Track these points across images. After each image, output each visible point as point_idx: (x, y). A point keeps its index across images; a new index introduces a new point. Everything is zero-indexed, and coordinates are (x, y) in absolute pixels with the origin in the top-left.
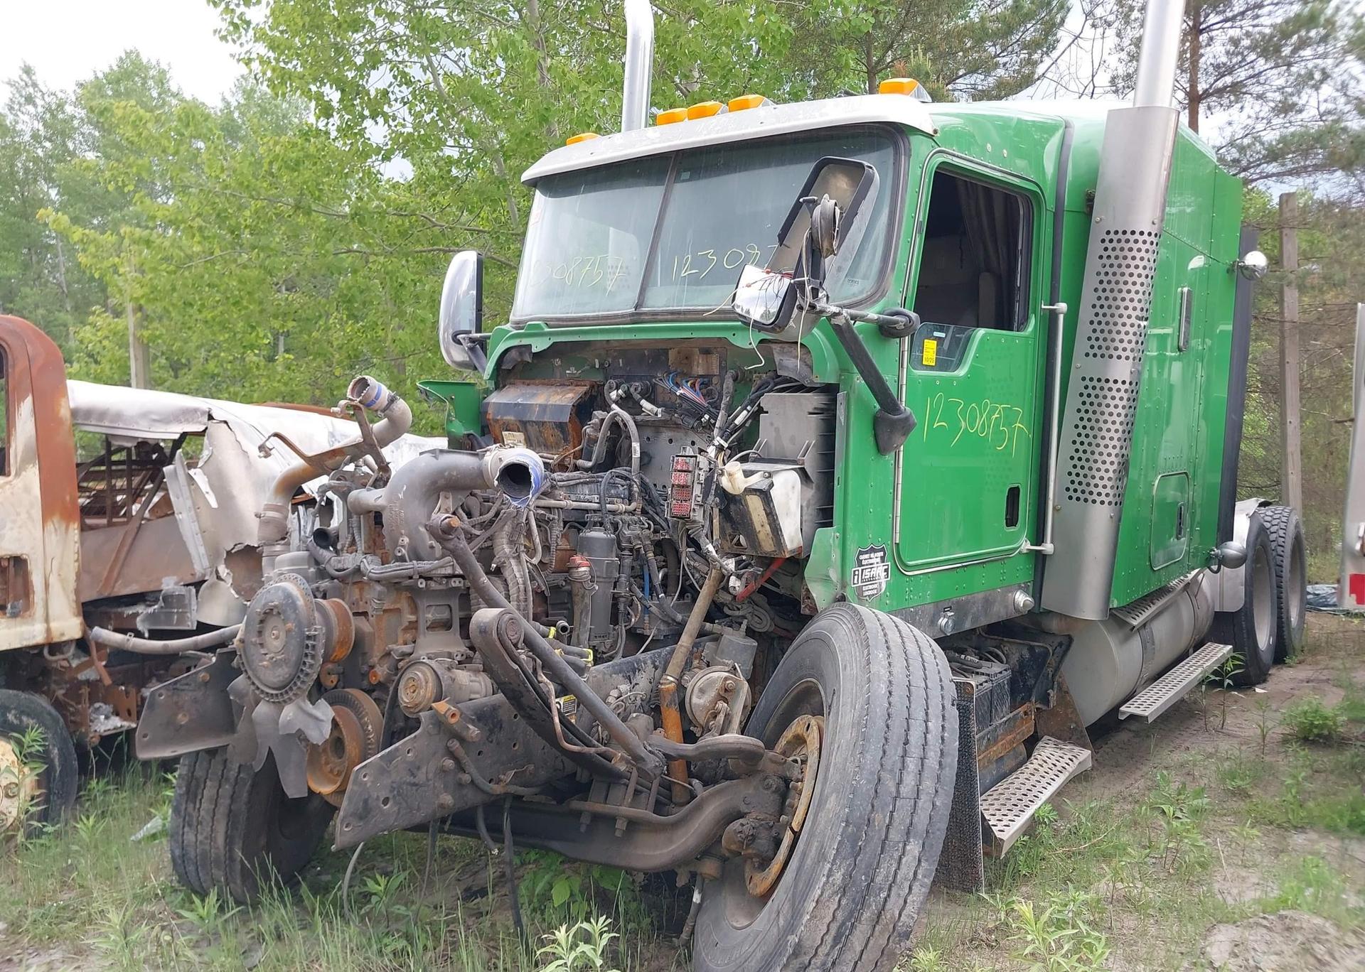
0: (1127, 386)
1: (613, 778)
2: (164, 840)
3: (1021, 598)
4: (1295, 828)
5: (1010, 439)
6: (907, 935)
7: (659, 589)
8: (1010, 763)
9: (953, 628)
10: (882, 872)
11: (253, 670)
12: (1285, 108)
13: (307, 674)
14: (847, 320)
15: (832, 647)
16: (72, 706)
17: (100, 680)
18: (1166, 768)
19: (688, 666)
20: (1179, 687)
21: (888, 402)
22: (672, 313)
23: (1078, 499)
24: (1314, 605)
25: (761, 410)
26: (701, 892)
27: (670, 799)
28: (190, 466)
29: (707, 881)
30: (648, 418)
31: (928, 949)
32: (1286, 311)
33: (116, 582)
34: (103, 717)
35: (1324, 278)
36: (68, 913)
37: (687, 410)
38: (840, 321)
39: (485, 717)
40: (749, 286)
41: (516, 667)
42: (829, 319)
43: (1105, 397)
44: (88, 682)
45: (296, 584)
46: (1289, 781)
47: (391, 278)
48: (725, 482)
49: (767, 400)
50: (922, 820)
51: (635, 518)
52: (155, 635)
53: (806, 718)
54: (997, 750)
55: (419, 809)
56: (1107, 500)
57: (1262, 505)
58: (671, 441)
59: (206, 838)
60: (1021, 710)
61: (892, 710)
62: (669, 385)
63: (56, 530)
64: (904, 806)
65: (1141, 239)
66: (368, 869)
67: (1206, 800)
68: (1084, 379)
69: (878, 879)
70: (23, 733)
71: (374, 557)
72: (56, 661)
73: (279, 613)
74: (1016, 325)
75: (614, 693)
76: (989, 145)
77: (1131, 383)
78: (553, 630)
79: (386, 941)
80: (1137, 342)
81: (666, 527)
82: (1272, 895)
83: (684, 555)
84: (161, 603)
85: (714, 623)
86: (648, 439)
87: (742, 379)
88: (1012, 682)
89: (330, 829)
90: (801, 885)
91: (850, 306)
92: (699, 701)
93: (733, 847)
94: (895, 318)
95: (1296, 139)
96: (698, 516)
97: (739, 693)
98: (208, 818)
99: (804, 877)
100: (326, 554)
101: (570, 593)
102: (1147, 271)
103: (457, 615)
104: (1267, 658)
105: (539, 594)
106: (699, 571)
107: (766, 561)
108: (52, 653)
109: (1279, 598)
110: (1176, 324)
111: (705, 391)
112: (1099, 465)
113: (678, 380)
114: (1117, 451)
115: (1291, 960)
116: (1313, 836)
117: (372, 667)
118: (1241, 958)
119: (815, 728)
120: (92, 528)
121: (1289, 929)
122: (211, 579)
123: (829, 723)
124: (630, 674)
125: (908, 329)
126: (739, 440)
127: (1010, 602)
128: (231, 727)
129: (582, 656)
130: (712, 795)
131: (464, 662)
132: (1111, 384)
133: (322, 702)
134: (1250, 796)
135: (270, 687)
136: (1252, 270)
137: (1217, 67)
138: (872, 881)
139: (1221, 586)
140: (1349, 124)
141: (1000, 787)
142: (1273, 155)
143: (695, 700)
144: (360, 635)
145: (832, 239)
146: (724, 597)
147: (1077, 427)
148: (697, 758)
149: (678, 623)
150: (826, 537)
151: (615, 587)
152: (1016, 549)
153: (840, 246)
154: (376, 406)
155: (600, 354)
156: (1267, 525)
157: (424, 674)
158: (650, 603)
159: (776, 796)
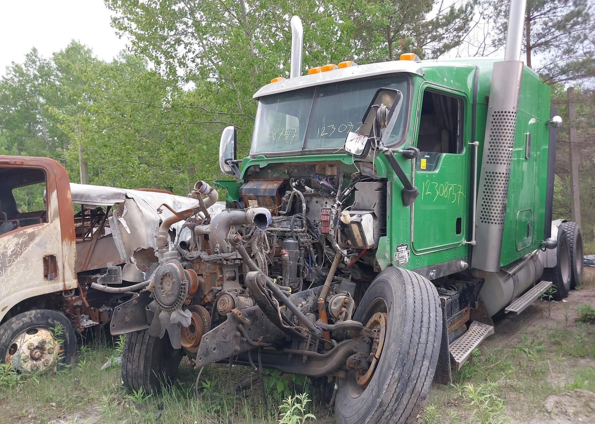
0: (505, 175)
1: (301, 339)
2: (118, 369)
3: (463, 263)
4: (581, 357)
5: (457, 198)
6: (424, 398)
7: (316, 263)
8: (460, 332)
9: (436, 277)
10: (414, 372)
11: (159, 299)
12: (568, 51)
13: (182, 299)
14: (391, 153)
15: (389, 285)
16: (73, 316)
17: (84, 305)
18: (525, 334)
19: (328, 294)
20: (530, 300)
21: (408, 185)
22: (318, 151)
23: (486, 222)
24: (588, 264)
25: (355, 189)
26: (338, 384)
27: (323, 347)
28: (118, 217)
29: (340, 380)
30: (308, 193)
32: (571, 137)
33: (88, 265)
34: (85, 320)
35: (588, 124)
36: (79, 399)
37: (324, 190)
38: (388, 153)
39: (251, 315)
40: (351, 141)
41: (264, 294)
42: (384, 152)
43: (496, 180)
44: (79, 306)
45: (176, 264)
46: (578, 337)
48: (342, 219)
49: (358, 185)
50: (429, 352)
51: (304, 234)
53: (379, 313)
54: (455, 326)
55: (227, 352)
56: (497, 222)
57: (563, 222)
58: (317, 202)
59: (136, 367)
60: (464, 310)
61: (416, 309)
62: (317, 180)
63: (67, 244)
64: (422, 347)
65: (509, 114)
66: (204, 378)
67: (543, 346)
68: (487, 172)
69: (412, 376)
70: (54, 327)
71: (205, 252)
72: (67, 298)
73: (169, 275)
74: (458, 151)
75: (300, 305)
76: (445, 79)
77: (506, 174)
78: (275, 280)
79: (212, 406)
80: (508, 157)
81: (317, 237)
82: (571, 383)
83: (325, 248)
84: (107, 273)
85: (338, 276)
86: (308, 201)
87: (347, 177)
88: (460, 298)
90: (381, 379)
91: (391, 147)
92: (334, 308)
93: (351, 366)
94: (409, 151)
95: (573, 64)
96: (332, 233)
97: (350, 303)
98: (137, 359)
99: (382, 376)
100: (185, 251)
101: (281, 265)
102: (512, 128)
103: (238, 274)
104: (567, 287)
105: (270, 266)
106: (331, 255)
107: (360, 250)
108: (65, 294)
109: (572, 261)
110: (524, 146)
111: (331, 182)
112: (494, 208)
113: (320, 177)
114: (501, 202)
115: (580, 409)
116: (588, 360)
117: (205, 296)
118: (559, 408)
119: (383, 317)
120: (79, 243)
121: (579, 396)
122: (128, 263)
123: (390, 316)
124: (305, 297)
125: (415, 155)
126: (346, 201)
127: (459, 265)
129: (287, 290)
130: (342, 345)
131: (242, 293)
132: (498, 175)
133: (187, 311)
134: (561, 344)
135: (166, 305)
136: (556, 124)
137: (538, 35)
138: (410, 376)
139: (547, 257)
141: (457, 341)
142: (563, 72)
143: (333, 307)
144: (200, 283)
145: (385, 121)
146: (342, 266)
147: (484, 192)
148: (335, 330)
149: (323, 276)
150: (384, 240)
151: (298, 262)
152: (460, 243)
153: (387, 124)
154: (205, 193)
155: (287, 168)
156: (566, 230)
157: (228, 298)
158: (312, 268)
159: (368, 345)
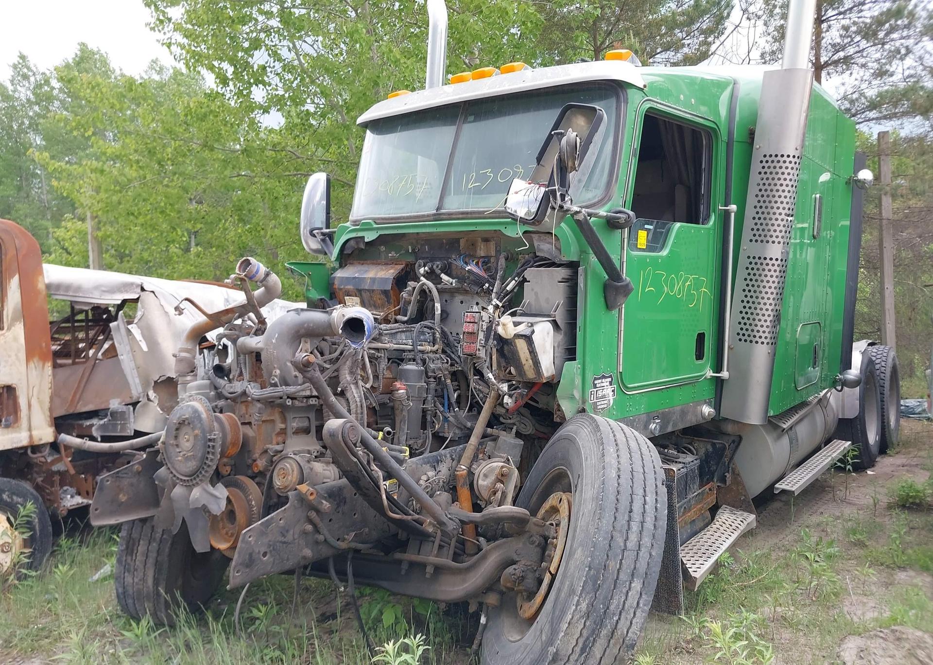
0: (779, 262)
1: (424, 537)
2: (112, 581)
3: (707, 410)
4: (899, 567)
5: (698, 299)
6: (633, 646)
7: (455, 405)
8: (700, 524)
9: (660, 431)
10: (615, 602)
11: (171, 463)
12: (881, 73)
13: (209, 466)
14: (585, 217)
15: (577, 444)
16: (48, 489)
17: (67, 471)
18: (807, 527)
19: (475, 458)
20: (815, 471)
21: (614, 274)
22: (463, 213)
23: (746, 341)
24: (905, 413)
25: (525, 280)
26: (487, 616)
27: (464, 551)
28: (129, 323)
29: (490, 608)
30: (446, 287)
31: (646, 655)
32: (883, 211)
33: (78, 403)
34: (69, 496)
35: (911, 189)
36: (45, 633)
37: (473, 281)
38: (580, 217)
39: (334, 495)
40: (516, 193)
41: (355, 460)
42: (572, 215)
43: (764, 270)
44: (59, 472)
45: (201, 403)
46: (894, 535)
47: (269, 193)
48: (500, 330)
49: (529, 273)
50: (642, 566)
51: (438, 356)
52: (105, 439)
53: (559, 494)
54: (691, 515)
55: (288, 559)
56: (766, 341)
57: (870, 345)
58: (462, 302)
59: (140, 580)
60: (707, 487)
61: (621, 489)
62: (461, 263)
63: (36, 368)
64: (630, 556)
65: (788, 160)
66: (253, 601)
67: (836, 549)
68: (749, 257)
69: (612, 607)
70: (12, 507)
71: (255, 384)
72: (36, 458)
73: (189, 424)
74: (701, 220)
75: (424, 478)
76: (682, 96)
77: (782, 260)
78: (381, 434)
79: (265, 651)
80: (786, 232)
81: (459, 362)
82: (885, 615)
83: (472, 381)
84: (109, 417)
85: (493, 428)
86: (446, 301)
87: (511, 259)
88: (701, 468)
89: (227, 573)
90: (557, 612)
91: (587, 207)
92: (483, 483)
93: (509, 585)
94: (618, 215)
95: (889, 95)
96: (482, 354)
97: (511, 477)
98: (141, 566)
99: (559, 607)
100: (222, 382)
101: (393, 408)
102: (792, 183)
103: (314, 424)
104: (875, 450)
105: (372, 410)
106: (482, 392)
107: (530, 385)
108: (33, 452)
109: (883, 409)
110: (811, 221)
111: (485, 267)
112: (760, 317)
113: (467, 260)
114: (772, 307)
115: (901, 661)
116: (912, 573)
117: (255, 461)
118: (865, 660)
119: (566, 502)
120: (61, 366)
121: (899, 639)
122: (143, 400)
123: (576, 498)
124: (435, 464)
125: (627, 223)
126: (510, 301)
127: (699, 412)
128: (156, 503)
129: (401, 452)
130: (495, 548)
131: (319, 457)
132: (768, 261)
133: (220, 486)
134: (866, 546)
135: (183, 475)
136: (863, 182)
137: (834, 46)
138: (608, 608)
139: (843, 401)
140: (926, 84)
141: (693, 541)
142: (873, 105)
143: (480, 482)
144: (246, 438)
145: (574, 159)
146: (500, 411)
147: (744, 290)
148: (482, 523)
149: (468, 428)
150: (572, 368)
151: (424, 404)
152: (702, 376)
153: (580, 165)
154: (256, 279)
155: (412, 243)
156: (874, 359)
157: (291, 465)
158: (448, 415)
159: (538, 549)
